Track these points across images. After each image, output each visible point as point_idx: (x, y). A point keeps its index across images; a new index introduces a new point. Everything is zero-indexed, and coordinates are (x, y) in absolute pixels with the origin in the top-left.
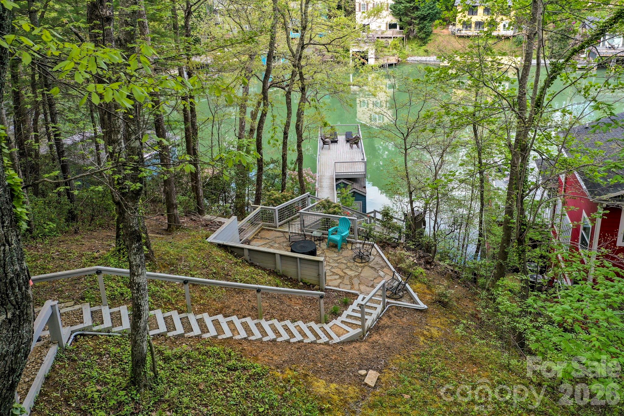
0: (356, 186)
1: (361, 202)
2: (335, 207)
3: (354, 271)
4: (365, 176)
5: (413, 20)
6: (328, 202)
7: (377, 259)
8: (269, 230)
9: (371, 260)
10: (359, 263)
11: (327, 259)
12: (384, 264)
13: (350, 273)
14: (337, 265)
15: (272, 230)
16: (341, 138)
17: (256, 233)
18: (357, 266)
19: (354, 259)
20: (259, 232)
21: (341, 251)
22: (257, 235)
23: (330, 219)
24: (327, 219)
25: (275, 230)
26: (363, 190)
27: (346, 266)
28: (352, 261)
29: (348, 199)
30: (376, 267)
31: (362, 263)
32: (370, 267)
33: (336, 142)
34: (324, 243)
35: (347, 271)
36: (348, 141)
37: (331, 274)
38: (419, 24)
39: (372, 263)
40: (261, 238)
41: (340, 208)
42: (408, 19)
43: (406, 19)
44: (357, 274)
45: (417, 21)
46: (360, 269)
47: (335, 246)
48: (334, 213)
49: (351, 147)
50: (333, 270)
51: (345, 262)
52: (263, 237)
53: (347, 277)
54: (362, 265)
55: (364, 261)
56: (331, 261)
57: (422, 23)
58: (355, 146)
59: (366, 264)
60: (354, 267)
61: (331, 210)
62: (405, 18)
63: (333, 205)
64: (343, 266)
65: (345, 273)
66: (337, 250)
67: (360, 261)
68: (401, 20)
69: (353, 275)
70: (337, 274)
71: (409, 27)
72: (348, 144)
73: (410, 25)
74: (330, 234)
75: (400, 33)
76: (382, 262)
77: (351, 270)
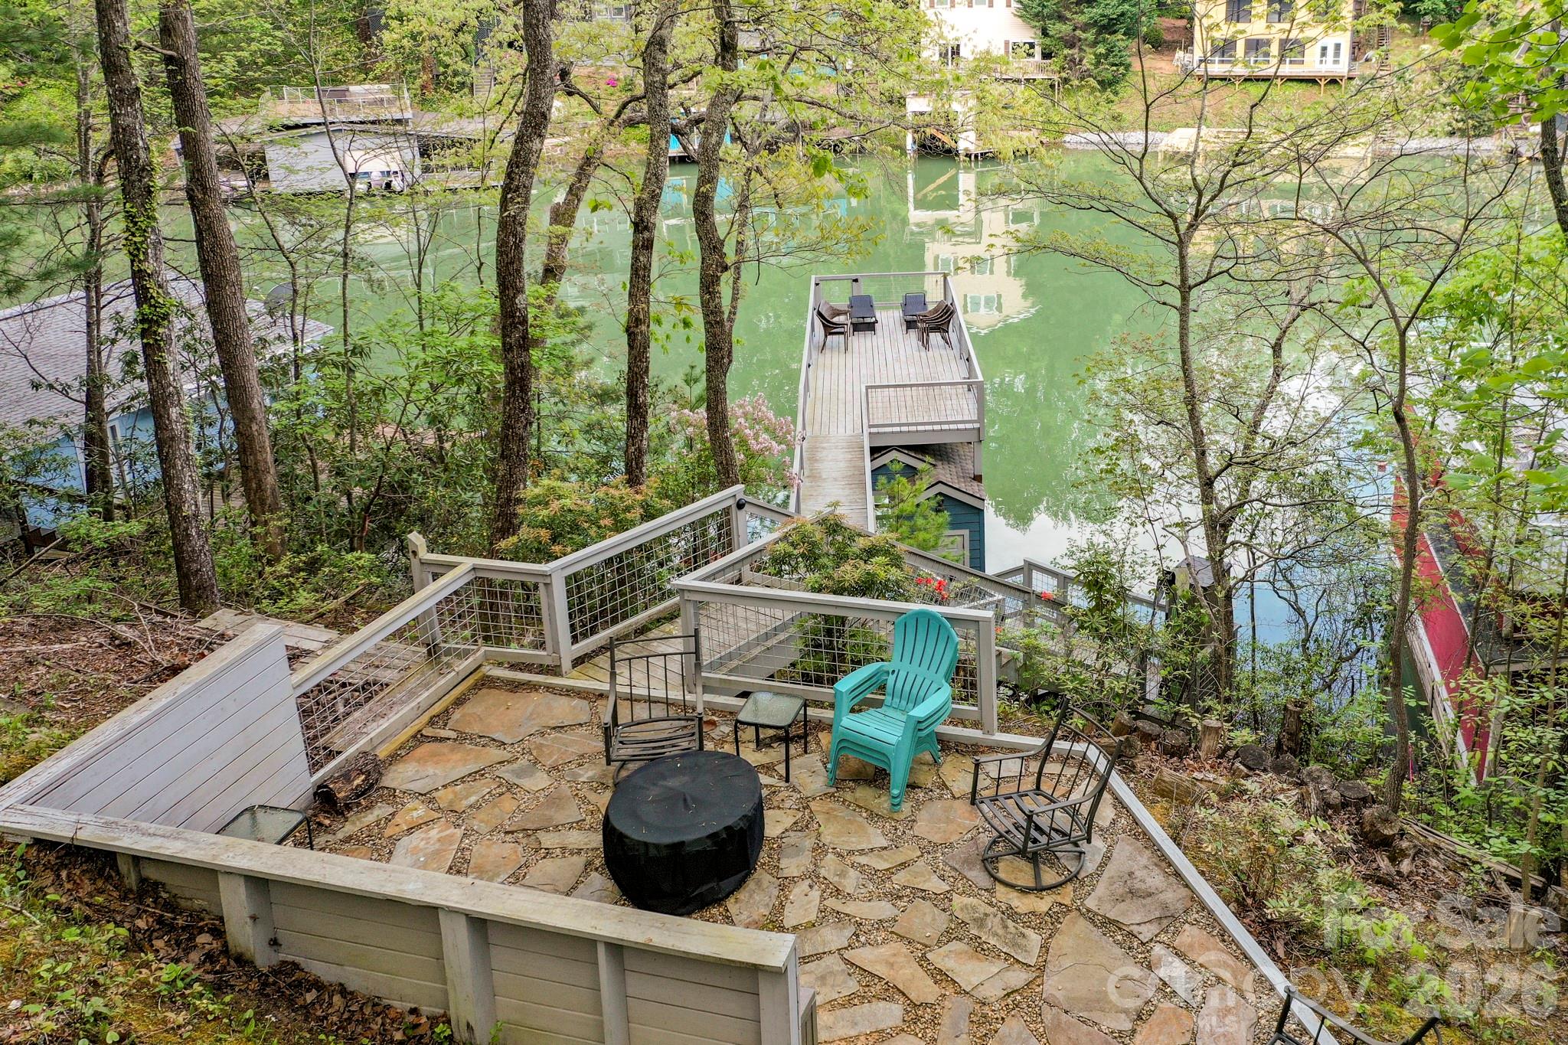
0: (944, 472)
1: (966, 532)
2: (871, 552)
3: (997, 954)
4: (979, 436)
5: (1078, 33)
6: (833, 527)
7: (1127, 856)
8: (515, 687)
9: (1090, 866)
10: (1024, 891)
11: (829, 866)
12: (1173, 896)
13: (971, 972)
14: (884, 909)
15: (533, 687)
16: (889, 318)
17: (437, 709)
18: (1011, 913)
19: (989, 862)
20: (459, 702)
21: (906, 808)
22: (441, 718)
23: (843, 620)
24: (827, 619)
25: (549, 688)
26: (974, 488)
27: (942, 921)
28: (978, 876)
29: (920, 522)
30: (1131, 915)
31: (1039, 889)
32: (1090, 916)
33: (871, 327)
34: (814, 759)
35: (950, 958)
36: (910, 325)
37: (853, 986)
38: (1095, 44)
39: (1101, 889)
40: (462, 738)
41: (896, 562)
42: (1065, 29)
43: (1057, 28)
44: (1018, 978)
45: (1090, 36)
46: (1034, 939)
47: (878, 778)
48: (866, 587)
49: (926, 344)
50: (864, 956)
51: (935, 885)
52: (476, 729)
53: (954, 1010)
54: (1042, 904)
55: (1049, 877)
56: (851, 881)
57: (1104, 40)
58: (935, 338)
59: (1067, 895)
60: (994, 922)
61: (850, 572)
62: (1059, 26)
63: (861, 543)
64: (926, 921)
65: (941, 976)
66: (882, 804)
67: (1025, 878)
68: (1045, 33)
69: (993, 992)
70: (892, 991)
71: (1066, 51)
72: (913, 334)
73: (1072, 46)
74: (846, 705)
75: (1042, 69)
76: (1155, 879)
77: (980, 949)
